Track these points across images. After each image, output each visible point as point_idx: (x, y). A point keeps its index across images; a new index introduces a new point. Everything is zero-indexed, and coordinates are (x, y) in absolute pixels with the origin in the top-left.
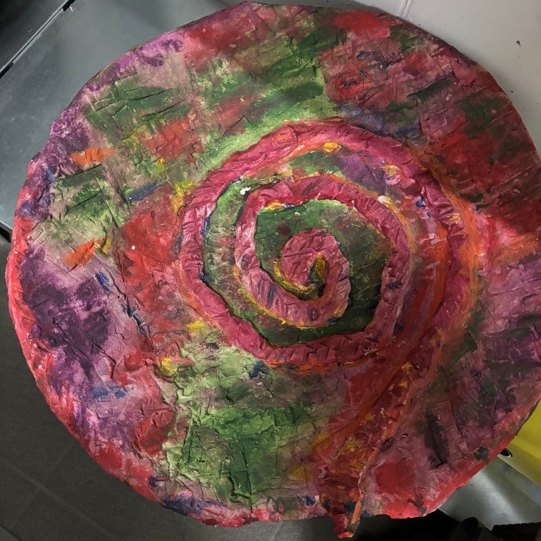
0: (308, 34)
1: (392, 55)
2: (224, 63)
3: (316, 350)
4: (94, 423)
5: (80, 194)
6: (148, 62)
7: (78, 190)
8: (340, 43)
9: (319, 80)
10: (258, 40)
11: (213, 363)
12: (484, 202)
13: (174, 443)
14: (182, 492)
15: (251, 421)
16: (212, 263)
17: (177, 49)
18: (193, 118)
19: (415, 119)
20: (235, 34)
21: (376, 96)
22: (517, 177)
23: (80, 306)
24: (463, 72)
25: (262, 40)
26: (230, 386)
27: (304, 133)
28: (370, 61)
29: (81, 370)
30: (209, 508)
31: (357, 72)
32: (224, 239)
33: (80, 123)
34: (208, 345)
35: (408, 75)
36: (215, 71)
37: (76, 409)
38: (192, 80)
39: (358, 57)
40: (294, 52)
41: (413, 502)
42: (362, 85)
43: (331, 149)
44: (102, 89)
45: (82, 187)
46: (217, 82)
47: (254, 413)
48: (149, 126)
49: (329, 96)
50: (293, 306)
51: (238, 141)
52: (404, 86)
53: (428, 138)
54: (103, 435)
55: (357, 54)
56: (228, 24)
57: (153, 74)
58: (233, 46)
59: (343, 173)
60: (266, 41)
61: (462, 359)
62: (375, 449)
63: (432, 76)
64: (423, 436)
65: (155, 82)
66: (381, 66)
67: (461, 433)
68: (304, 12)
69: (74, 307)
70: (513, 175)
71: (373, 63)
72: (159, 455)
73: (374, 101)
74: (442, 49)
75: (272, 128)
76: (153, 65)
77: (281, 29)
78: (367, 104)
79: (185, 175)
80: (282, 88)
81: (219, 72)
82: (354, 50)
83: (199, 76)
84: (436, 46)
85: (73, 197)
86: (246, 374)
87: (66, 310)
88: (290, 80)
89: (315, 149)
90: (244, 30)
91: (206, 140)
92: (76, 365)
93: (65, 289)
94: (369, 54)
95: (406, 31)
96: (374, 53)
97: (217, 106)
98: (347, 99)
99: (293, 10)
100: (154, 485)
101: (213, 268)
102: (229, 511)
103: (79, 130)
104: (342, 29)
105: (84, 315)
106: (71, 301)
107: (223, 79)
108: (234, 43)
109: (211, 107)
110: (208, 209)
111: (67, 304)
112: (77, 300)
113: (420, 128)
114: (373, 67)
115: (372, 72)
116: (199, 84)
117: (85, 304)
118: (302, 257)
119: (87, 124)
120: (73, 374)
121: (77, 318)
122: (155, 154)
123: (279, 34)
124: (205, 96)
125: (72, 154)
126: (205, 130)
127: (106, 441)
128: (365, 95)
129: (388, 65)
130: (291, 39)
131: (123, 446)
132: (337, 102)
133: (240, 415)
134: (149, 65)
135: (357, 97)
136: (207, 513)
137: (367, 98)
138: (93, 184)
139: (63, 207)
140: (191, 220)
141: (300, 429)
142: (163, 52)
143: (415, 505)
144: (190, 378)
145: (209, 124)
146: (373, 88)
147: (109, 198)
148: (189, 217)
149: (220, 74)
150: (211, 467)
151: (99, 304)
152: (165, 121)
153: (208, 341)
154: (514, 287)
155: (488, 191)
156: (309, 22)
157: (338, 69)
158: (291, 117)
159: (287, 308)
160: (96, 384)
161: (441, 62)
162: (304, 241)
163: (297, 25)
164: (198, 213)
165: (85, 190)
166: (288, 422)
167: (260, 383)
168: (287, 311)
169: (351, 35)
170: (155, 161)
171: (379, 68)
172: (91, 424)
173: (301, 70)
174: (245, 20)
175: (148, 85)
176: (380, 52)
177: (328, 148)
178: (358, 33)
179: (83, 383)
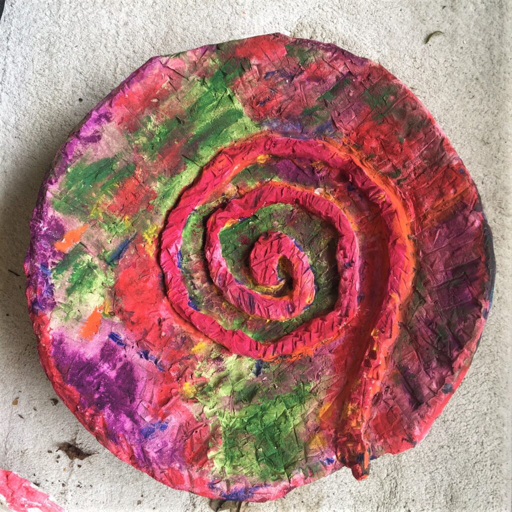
0: (216, 70)
1: (294, 69)
2: (152, 118)
3: (301, 337)
4: (153, 458)
5: (73, 275)
6: (88, 142)
7: (70, 273)
8: (247, 70)
9: (238, 105)
10: (176, 89)
11: (222, 373)
12: (403, 176)
13: (216, 450)
14: (235, 486)
15: (267, 412)
16: (195, 288)
17: (109, 120)
18: (140, 173)
19: (328, 118)
20: (154, 90)
21: (289, 106)
22: (425, 150)
23: (108, 368)
24: (358, 70)
25: (179, 88)
26: (242, 388)
27: (237, 154)
28: (277, 79)
29: (128, 420)
30: (258, 491)
31: (268, 90)
32: (198, 264)
33: (52, 217)
34: (214, 360)
35: (312, 83)
36: (146, 127)
37: (135, 451)
38: (129, 141)
39: (265, 77)
40: (209, 88)
41: (406, 440)
42: (275, 100)
43: (263, 160)
44: (59, 180)
45: (72, 268)
46: (151, 135)
47: (268, 405)
48: (107, 194)
49: (249, 116)
50: (272, 306)
51: (184, 177)
52: (311, 92)
53: (344, 131)
54: (163, 463)
55: (263, 76)
56: (145, 83)
57: (96, 150)
58: (155, 100)
59: (280, 177)
60: (183, 87)
61: (416, 313)
62: (367, 407)
63: (332, 79)
64: (401, 386)
65: (100, 155)
66: (287, 81)
67: (429, 376)
68: (207, 52)
69: (104, 371)
70: (421, 149)
71: (279, 80)
72: (209, 464)
73: (290, 111)
74: (335, 55)
75: (209, 157)
76: (93, 142)
77: (191, 73)
78: (284, 114)
79: (149, 222)
80: (207, 121)
81: (150, 127)
82: (260, 72)
83: (134, 136)
84: (329, 54)
85: (69, 280)
86: (252, 374)
87: (99, 376)
88: (212, 113)
89: (251, 164)
90: (160, 84)
91: (157, 186)
92: (123, 417)
93: (92, 359)
94: (273, 73)
95: (300, 47)
96: (278, 71)
97: (157, 155)
98: (265, 115)
99: (197, 54)
100: (213, 488)
101: (197, 292)
102: (273, 488)
103: (53, 223)
104: (245, 58)
105: (113, 374)
106: (100, 367)
107: (155, 131)
108: (155, 98)
109: (152, 157)
110: (178, 245)
111: (98, 370)
112: (103, 364)
113: (334, 124)
114: (280, 83)
115: (281, 87)
116: (137, 142)
117: (111, 364)
118: (267, 261)
119: (58, 214)
120: (123, 425)
121: (109, 378)
122: (119, 215)
123: (191, 78)
124: (145, 150)
125: (55, 244)
126: (154, 178)
127: (167, 467)
128: (280, 108)
129: (293, 79)
130: (204, 78)
131: (180, 468)
132: (258, 120)
133: (258, 410)
134: (90, 144)
135: (274, 112)
136: (258, 495)
137: (282, 110)
138: (80, 262)
139: (64, 291)
140: (166, 259)
141: (306, 406)
142: (97, 127)
143: (408, 441)
144: (209, 393)
145: (155, 173)
146: (285, 100)
147: (95, 267)
148: (165, 257)
149: (151, 128)
150: (249, 459)
151: (121, 360)
152: (118, 184)
153: (213, 356)
154: (443, 244)
155: (404, 167)
156: (213, 61)
157: (251, 93)
158: (222, 143)
159: (268, 310)
160: (143, 426)
161: (337, 66)
162: (266, 248)
163: (205, 65)
164: (171, 252)
165: (75, 269)
166: (295, 403)
167: (265, 378)
168: (268, 313)
169: (254, 61)
170: (121, 221)
171: (286, 83)
172: (151, 459)
173: (219, 101)
174: (159, 75)
175: (95, 160)
176: (283, 69)
177: (261, 160)
178: (259, 58)
179: (133, 429)
